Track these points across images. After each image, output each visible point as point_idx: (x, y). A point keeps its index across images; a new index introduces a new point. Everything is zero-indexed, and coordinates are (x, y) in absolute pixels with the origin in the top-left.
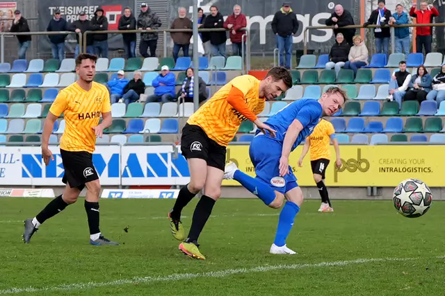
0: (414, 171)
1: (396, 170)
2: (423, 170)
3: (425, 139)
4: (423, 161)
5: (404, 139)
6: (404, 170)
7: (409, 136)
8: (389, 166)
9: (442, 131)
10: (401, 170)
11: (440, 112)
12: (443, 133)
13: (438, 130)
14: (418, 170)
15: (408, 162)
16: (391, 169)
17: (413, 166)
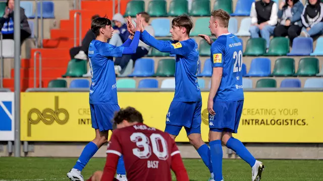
0: (285, 123)
1: (263, 122)
2: (296, 122)
3: (298, 84)
4: (295, 111)
5: (273, 84)
6: (273, 122)
7: (279, 81)
8: (255, 117)
9: (320, 74)
10: (269, 122)
11: (316, 52)
12: (320, 76)
13: (314, 72)
14: (289, 122)
15: (278, 113)
16: (257, 122)
17: (283, 117)
